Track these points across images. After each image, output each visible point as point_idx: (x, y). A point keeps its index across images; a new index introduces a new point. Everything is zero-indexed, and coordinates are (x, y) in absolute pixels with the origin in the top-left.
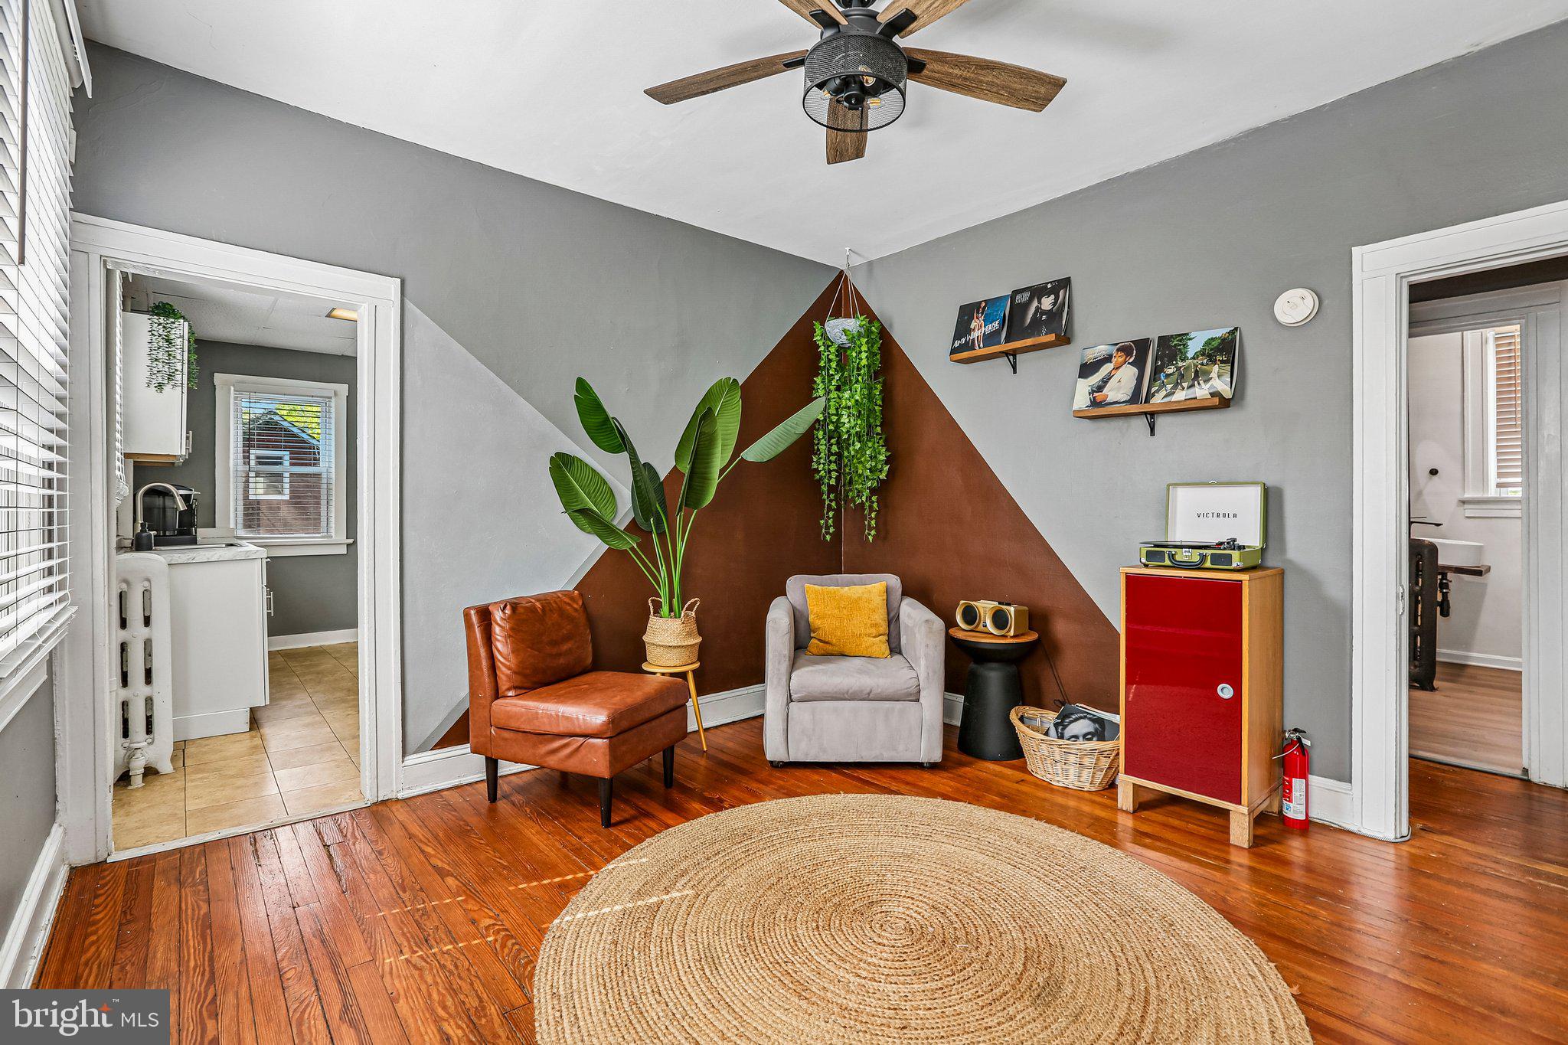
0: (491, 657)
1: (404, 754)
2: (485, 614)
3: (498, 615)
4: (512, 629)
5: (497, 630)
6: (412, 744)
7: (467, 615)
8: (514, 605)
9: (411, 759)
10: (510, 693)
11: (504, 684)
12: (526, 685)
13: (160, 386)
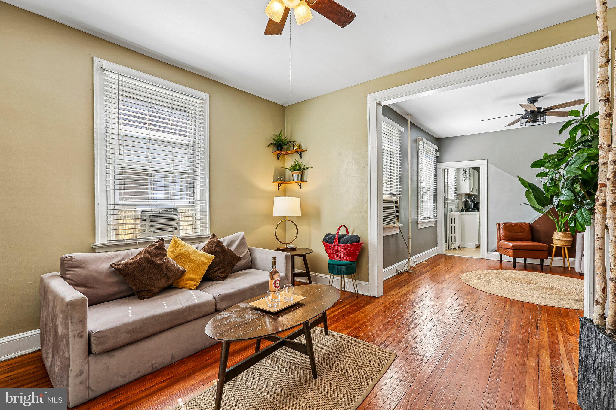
0: (500, 233)
1: (488, 251)
2: (499, 225)
3: (501, 225)
4: (504, 228)
5: (501, 228)
6: (489, 250)
7: (497, 224)
8: (505, 224)
9: (489, 252)
10: (503, 240)
11: (502, 239)
12: (506, 239)
13: (464, 180)
